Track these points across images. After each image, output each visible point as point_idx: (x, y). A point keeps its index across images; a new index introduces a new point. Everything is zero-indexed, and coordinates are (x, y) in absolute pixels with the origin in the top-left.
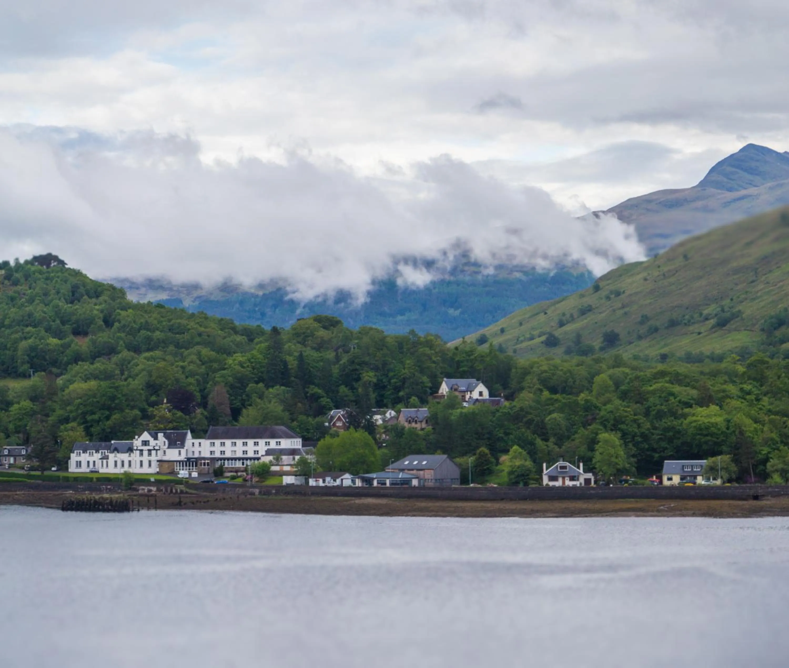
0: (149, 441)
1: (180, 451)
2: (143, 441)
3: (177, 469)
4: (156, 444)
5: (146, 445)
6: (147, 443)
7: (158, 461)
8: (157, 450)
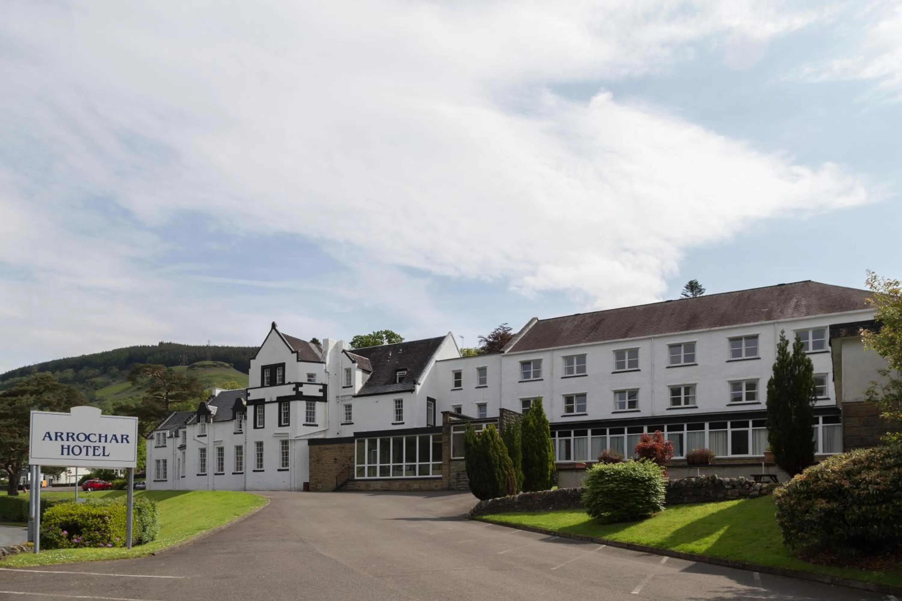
0: (283, 365)
1: (399, 403)
2: (264, 368)
3: (361, 471)
4: (311, 376)
5: (273, 383)
6: (279, 373)
7: (312, 442)
8: (311, 400)
